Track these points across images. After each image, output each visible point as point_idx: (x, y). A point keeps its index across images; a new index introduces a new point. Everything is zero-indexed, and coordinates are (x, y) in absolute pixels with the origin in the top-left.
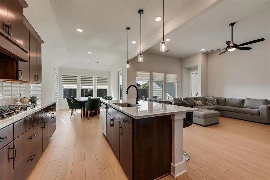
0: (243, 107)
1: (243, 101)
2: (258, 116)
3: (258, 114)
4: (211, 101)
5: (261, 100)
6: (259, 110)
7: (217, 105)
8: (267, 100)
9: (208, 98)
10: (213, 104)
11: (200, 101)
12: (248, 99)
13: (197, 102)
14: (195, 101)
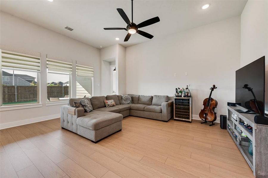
0: (151, 104)
1: (152, 98)
2: (161, 113)
3: (160, 112)
4: (127, 99)
5: (164, 96)
6: (161, 108)
7: (132, 103)
8: (168, 96)
9: (123, 96)
10: (127, 103)
11: (112, 101)
12: (156, 96)
13: (107, 103)
14: (106, 101)
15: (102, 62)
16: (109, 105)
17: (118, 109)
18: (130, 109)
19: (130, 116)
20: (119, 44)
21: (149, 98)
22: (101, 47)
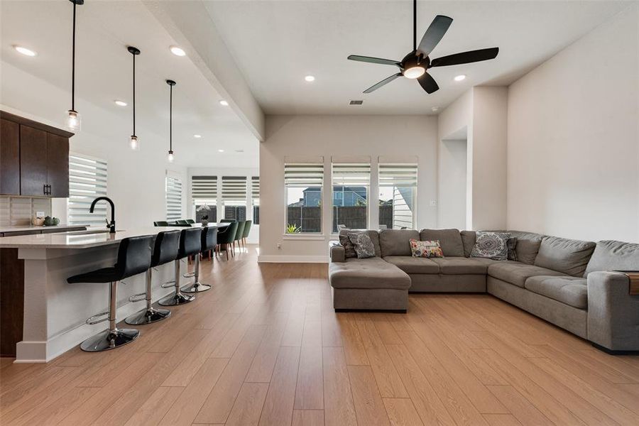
1: (590, 248)
2: (583, 311)
4: (488, 245)
6: (587, 290)
7: (509, 259)
9: (479, 236)
10: (490, 256)
11: (433, 243)
12: (608, 243)
13: (415, 246)
14: (412, 242)
15: (442, 145)
16: (418, 252)
17: (435, 264)
18: (485, 274)
19: (485, 293)
20: (476, 86)
21: (574, 249)
22: (434, 110)
